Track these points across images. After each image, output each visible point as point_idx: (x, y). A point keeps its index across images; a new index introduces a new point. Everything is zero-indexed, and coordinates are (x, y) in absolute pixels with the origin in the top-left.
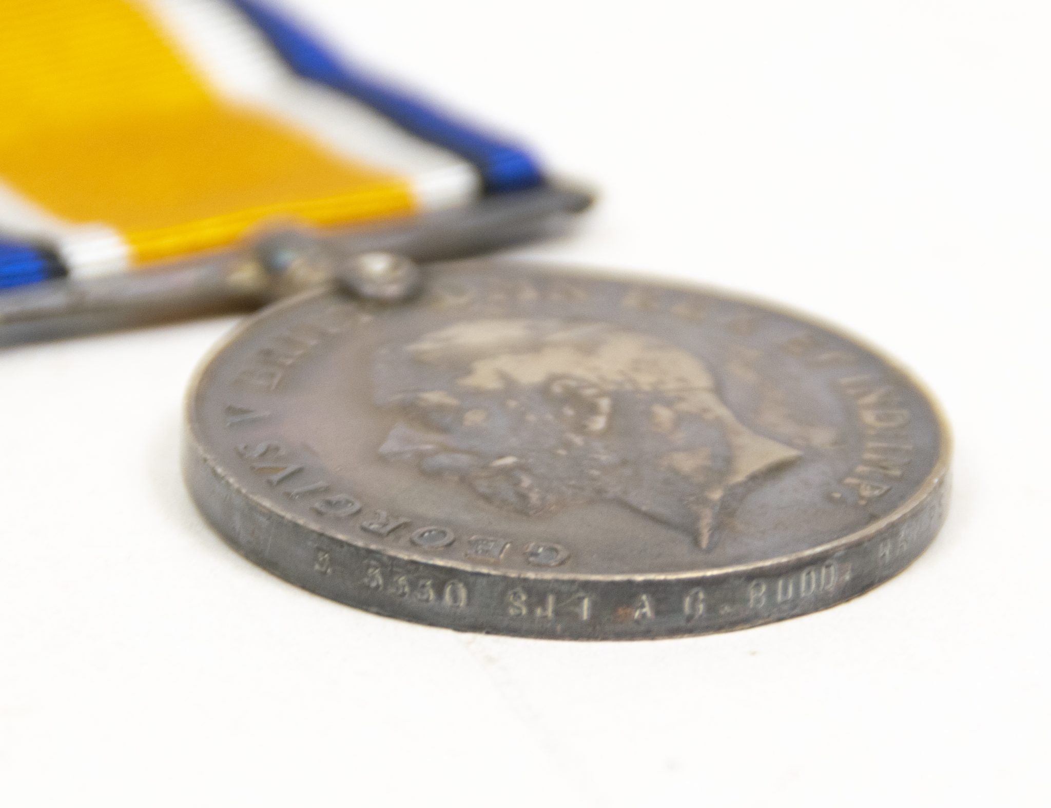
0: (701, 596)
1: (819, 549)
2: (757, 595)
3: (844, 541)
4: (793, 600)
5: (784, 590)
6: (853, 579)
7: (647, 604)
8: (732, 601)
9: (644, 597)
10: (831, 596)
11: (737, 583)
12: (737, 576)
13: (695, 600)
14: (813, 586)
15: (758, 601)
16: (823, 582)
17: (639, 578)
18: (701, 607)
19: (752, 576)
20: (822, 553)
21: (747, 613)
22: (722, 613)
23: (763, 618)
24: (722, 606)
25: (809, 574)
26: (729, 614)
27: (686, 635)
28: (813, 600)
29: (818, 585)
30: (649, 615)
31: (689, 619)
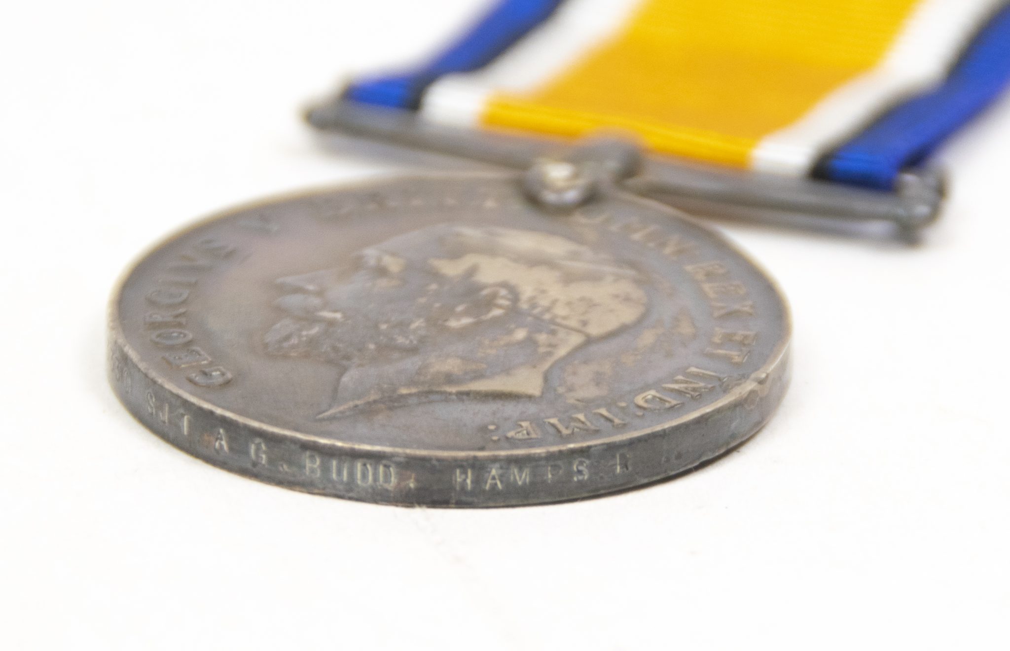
0: (263, 447)
1: (377, 448)
2: (312, 465)
3: (408, 451)
4: (348, 484)
5: (338, 472)
6: (418, 489)
7: (224, 438)
8: (290, 463)
9: (221, 431)
10: (392, 495)
11: (293, 447)
12: (294, 441)
13: (258, 449)
14: (370, 478)
15: (313, 471)
16: (381, 479)
17: (219, 411)
18: (264, 456)
19: (306, 446)
20: (379, 452)
21: (304, 477)
22: (281, 469)
23: (319, 489)
24: (281, 463)
25: (365, 465)
26: (286, 473)
27: (252, 478)
28: (370, 490)
29: (375, 479)
30: (226, 447)
31: (255, 464)
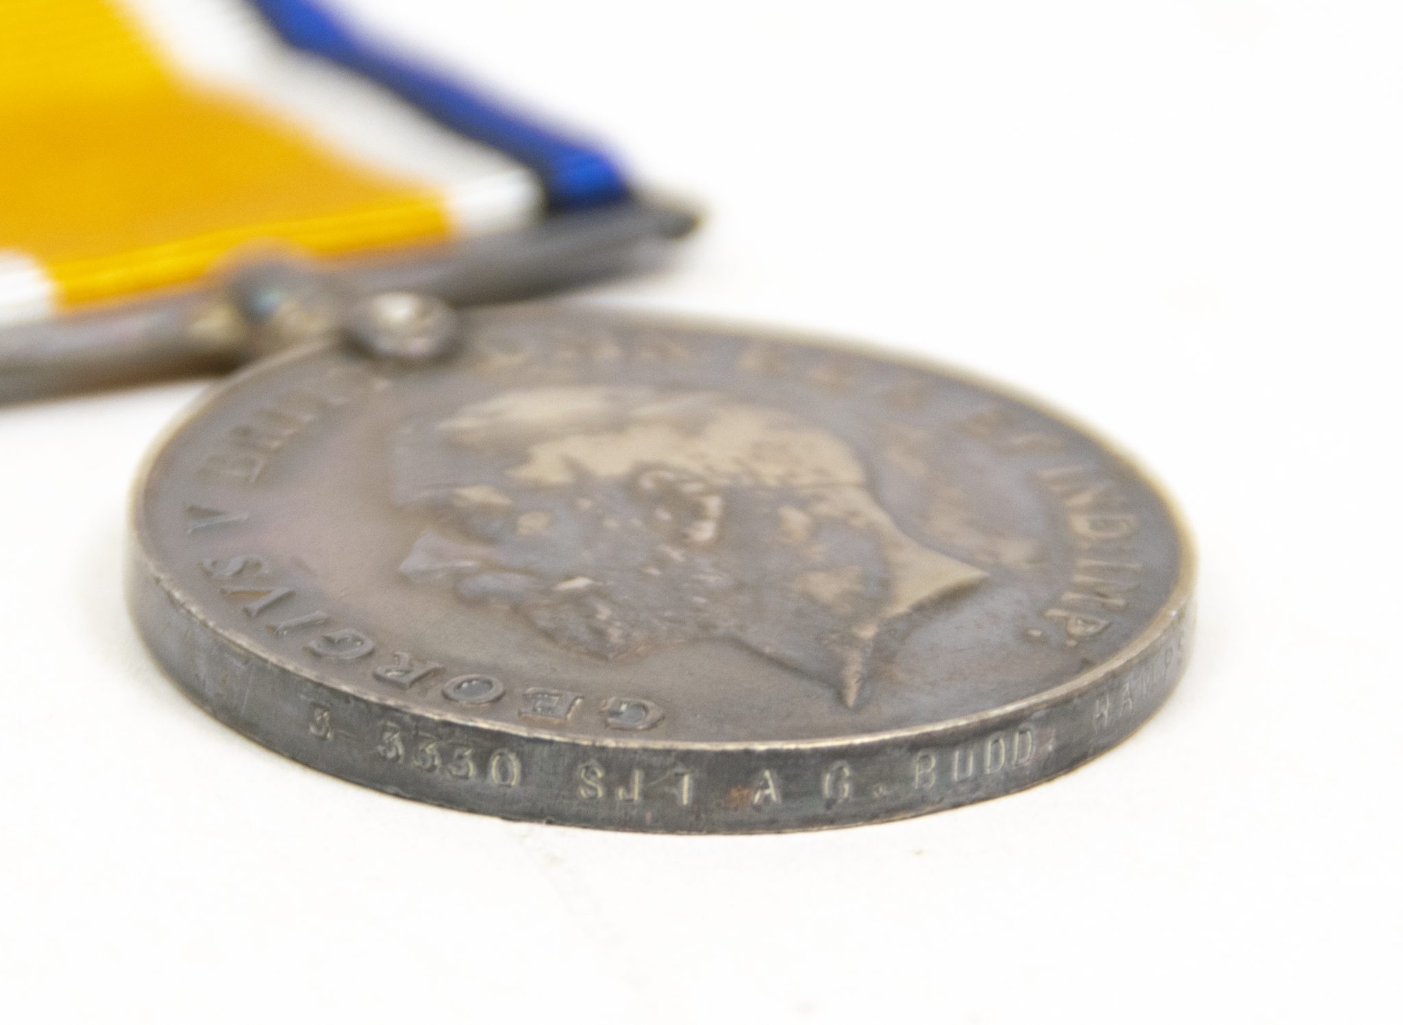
0: (847, 772)
1: (1010, 708)
2: (923, 771)
3: (1046, 696)
4: (975, 778)
5: (962, 765)
6: (1058, 750)
7: (771, 783)
8: (889, 780)
9: (767, 774)
10: (1028, 771)
11: (897, 753)
12: (896, 744)
13: (838, 779)
14: (1003, 759)
15: (925, 779)
16: (1016, 753)
17: (760, 747)
18: (847, 787)
19: (915, 746)
20: (1015, 713)
21: (911, 795)
22: (876, 795)
23: (933, 803)
24: (875, 786)
25: (996, 741)
26: (885, 797)
27: (825, 827)
28: (1002, 777)
29: (1009, 759)
30: (774, 797)
31: (830, 804)
